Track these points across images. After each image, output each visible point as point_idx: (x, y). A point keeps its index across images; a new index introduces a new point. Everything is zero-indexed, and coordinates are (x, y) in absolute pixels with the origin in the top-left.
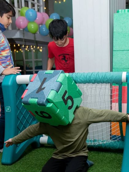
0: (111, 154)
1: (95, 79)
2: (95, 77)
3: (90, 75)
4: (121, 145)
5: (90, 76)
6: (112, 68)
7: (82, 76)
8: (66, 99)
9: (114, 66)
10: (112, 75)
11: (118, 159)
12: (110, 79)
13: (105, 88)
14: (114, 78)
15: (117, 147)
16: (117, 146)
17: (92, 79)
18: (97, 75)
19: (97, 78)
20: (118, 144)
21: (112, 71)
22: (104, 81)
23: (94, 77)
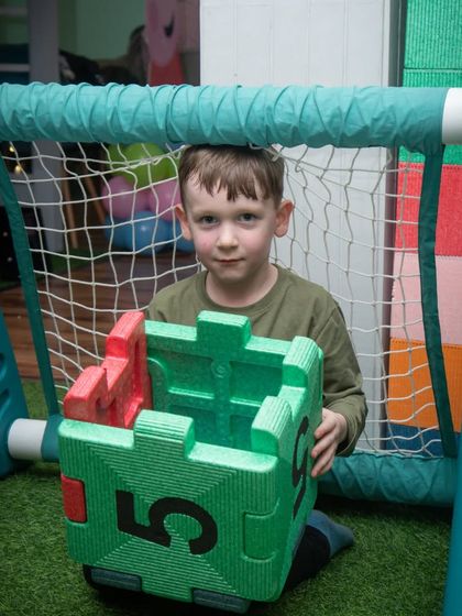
0: (383, 527)
1: (294, 123)
2: (298, 113)
3: (271, 103)
4: (441, 481)
5: (269, 109)
6: (402, 67)
7: (228, 106)
8: (147, 523)
9: (411, 57)
10: (387, 105)
11: (421, 558)
12: (381, 123)
13: (351, 171)
14: (399, 121)
15: (420, 494)
16: (417, 486)
17: (278, 120)
18: (310, 102)
19: (308, 117)
20: (425, 474)
21: (401, 85)
22: (344, 135)
23: (289, 110)
